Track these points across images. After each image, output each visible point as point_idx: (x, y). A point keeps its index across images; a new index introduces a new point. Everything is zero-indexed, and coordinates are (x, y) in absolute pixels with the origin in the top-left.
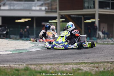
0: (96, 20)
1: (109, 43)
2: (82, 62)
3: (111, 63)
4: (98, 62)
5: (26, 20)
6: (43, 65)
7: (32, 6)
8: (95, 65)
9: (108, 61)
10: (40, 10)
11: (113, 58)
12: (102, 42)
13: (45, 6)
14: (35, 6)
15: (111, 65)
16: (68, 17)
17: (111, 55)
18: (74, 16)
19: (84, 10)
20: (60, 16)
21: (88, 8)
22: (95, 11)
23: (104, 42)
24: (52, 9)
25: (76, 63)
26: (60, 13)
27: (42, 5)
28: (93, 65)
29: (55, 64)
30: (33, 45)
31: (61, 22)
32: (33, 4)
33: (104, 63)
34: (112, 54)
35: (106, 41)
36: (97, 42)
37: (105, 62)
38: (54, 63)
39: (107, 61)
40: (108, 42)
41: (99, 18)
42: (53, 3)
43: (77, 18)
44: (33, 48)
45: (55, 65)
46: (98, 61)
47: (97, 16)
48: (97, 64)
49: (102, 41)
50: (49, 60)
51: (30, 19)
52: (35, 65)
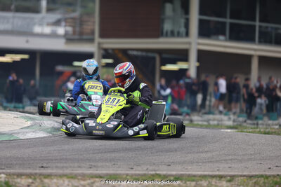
0: (189, 65)
1: (222, 125)
2: (153, 175)
3: (230, 181)
4: (194, 176)
5: (18, 57)
6: (52, 179)
7: (34, 24)
8: (188, 183)
9: (221, 173)
10: (54, 35)
11: (233, 166)
12: (205, 121)
13: (65, 26)
14: (41, 25)
15: (229, 184)
16: (120, 55)
17: (227, 158)
18: (135, 53)
19: (161, 40)
20: (102, 52)
21: (172, 34)
22: (190, 43)
23: (208, 121)
24: (81, 33)
25: (139, 175)
26: (103, 43)
27: (57, 23)
28: (181, 184)
29: (84, 177)
30: (29, 123)
31: (103, 66)
32: (36, 20)
33: (210, 180)
34: (232, 155)
35: (214, 120)
36: (191, 121)
37: (213, 177)
38: (79, 175)
39: (217, 173)
40: (220, 123)
41: (198, 60)
42: (85, 18)
43: (143, 58)
44: (28, 130)
45: (81, 179)
46: (194, 173)
47: (193, 56)
48: (193, 181)
49: (203, 119)
50: (67, 165)
51: (26, 57)
52: (31, 178)
